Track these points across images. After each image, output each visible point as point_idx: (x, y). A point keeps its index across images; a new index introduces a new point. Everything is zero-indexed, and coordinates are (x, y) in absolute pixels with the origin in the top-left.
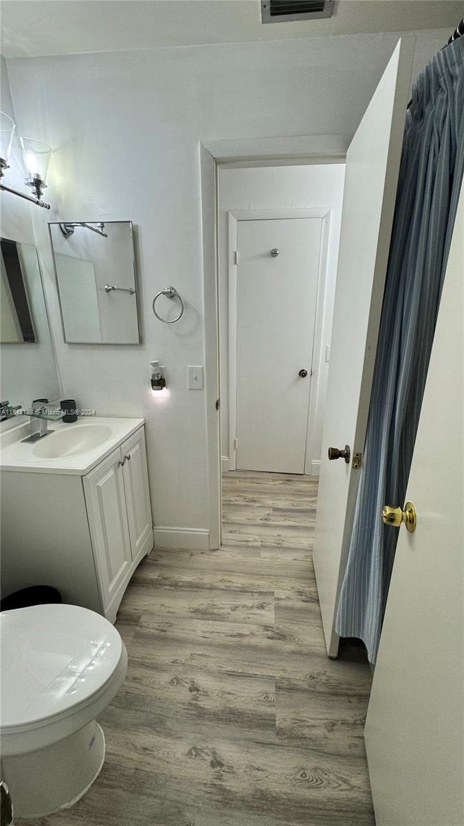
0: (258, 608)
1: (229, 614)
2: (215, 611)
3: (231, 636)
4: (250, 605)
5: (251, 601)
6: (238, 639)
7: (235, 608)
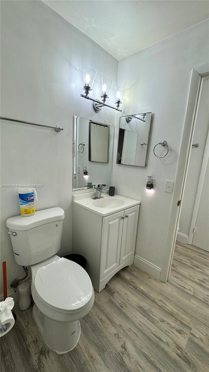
0: (177, 331)
1: (157, 321)
2: (151, 315)
3: (154, 335)
4: (173, 326)
5: (174, 324)
6: (158, 340)
7: (163, 321)
